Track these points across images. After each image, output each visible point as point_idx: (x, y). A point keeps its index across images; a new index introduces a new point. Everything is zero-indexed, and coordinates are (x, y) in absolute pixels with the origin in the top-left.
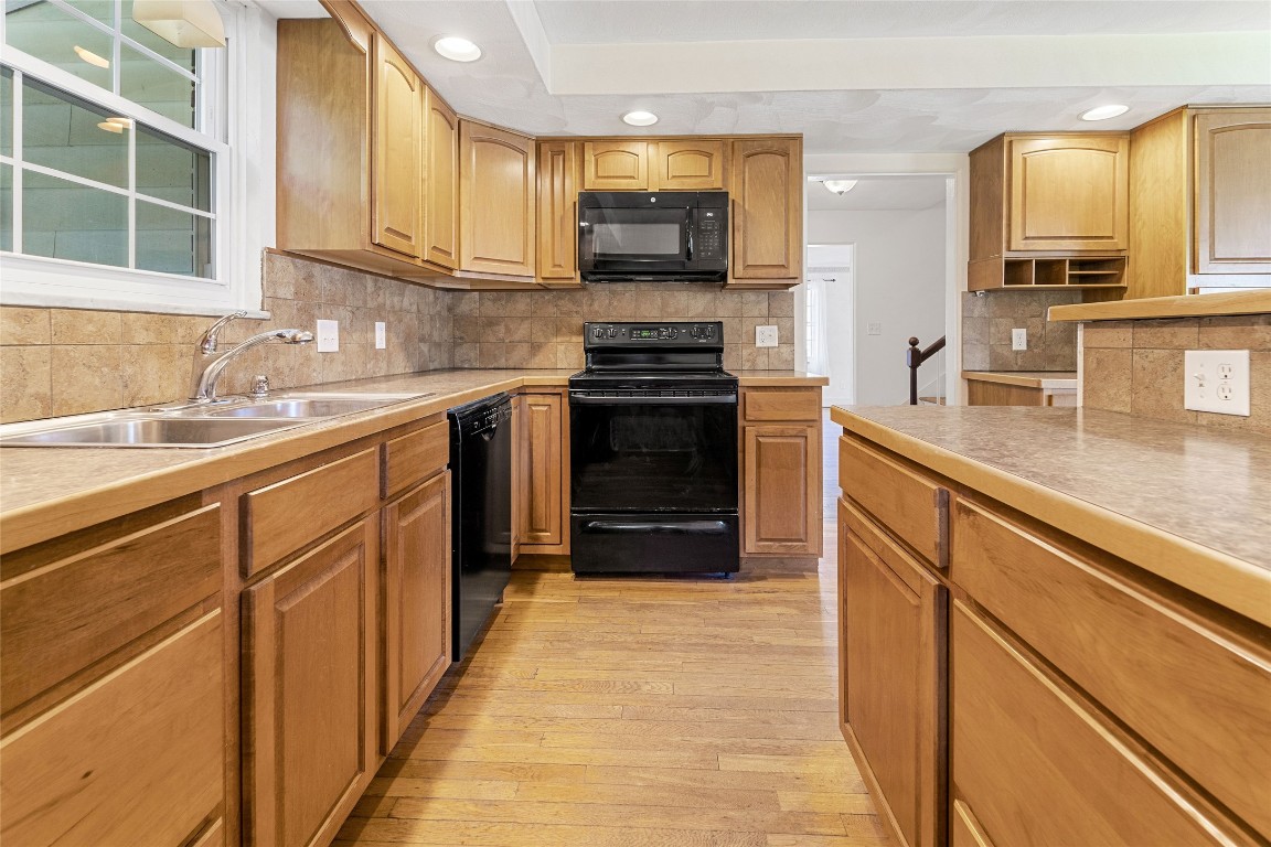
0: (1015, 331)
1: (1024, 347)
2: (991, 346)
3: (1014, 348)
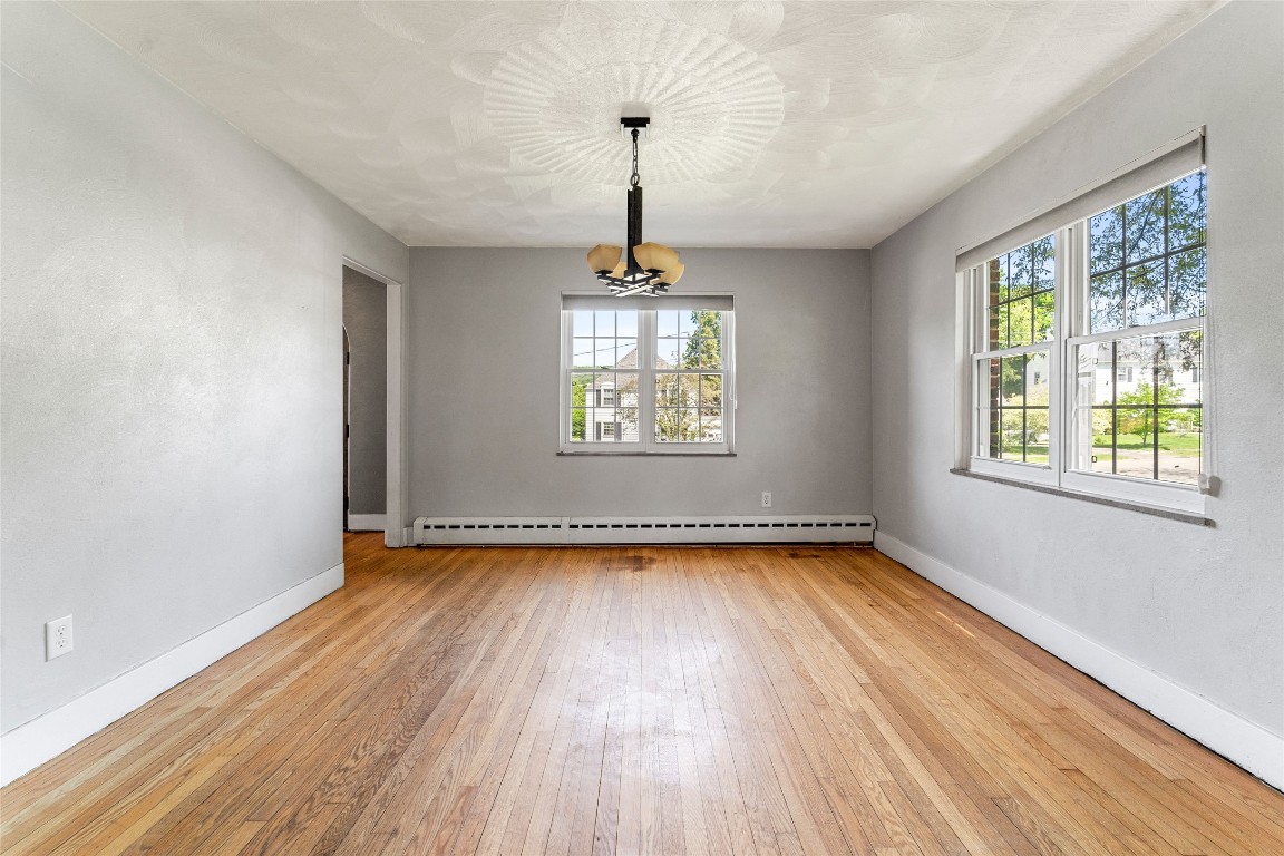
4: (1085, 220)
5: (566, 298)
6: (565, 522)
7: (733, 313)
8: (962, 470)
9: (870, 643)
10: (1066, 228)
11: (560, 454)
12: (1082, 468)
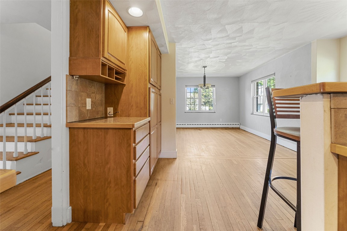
0: (87, 99)
1: (90, 108)
2: (79, 107)
3: (87, 109)
4: (266, 79)
5: (186, 86)
6: (186, 124)
7: (215, 88)
8: (252, 114)
9: (238, 137)
10: (264, 80)
11: (185, 112)
12: (266, 112)
